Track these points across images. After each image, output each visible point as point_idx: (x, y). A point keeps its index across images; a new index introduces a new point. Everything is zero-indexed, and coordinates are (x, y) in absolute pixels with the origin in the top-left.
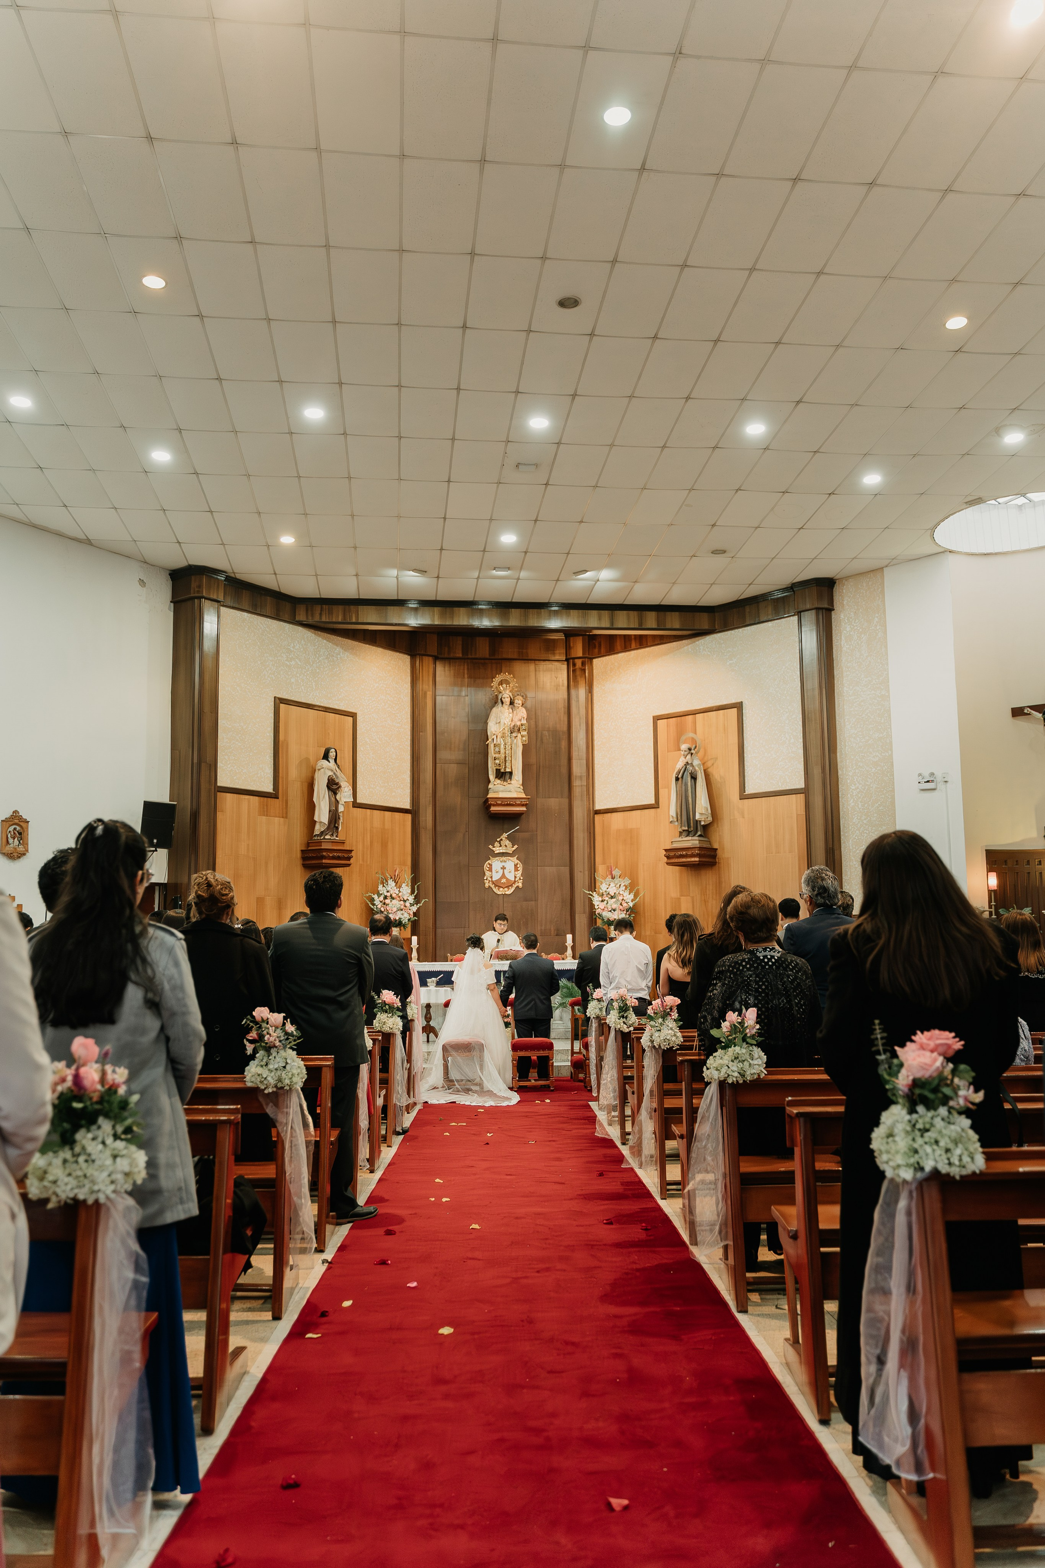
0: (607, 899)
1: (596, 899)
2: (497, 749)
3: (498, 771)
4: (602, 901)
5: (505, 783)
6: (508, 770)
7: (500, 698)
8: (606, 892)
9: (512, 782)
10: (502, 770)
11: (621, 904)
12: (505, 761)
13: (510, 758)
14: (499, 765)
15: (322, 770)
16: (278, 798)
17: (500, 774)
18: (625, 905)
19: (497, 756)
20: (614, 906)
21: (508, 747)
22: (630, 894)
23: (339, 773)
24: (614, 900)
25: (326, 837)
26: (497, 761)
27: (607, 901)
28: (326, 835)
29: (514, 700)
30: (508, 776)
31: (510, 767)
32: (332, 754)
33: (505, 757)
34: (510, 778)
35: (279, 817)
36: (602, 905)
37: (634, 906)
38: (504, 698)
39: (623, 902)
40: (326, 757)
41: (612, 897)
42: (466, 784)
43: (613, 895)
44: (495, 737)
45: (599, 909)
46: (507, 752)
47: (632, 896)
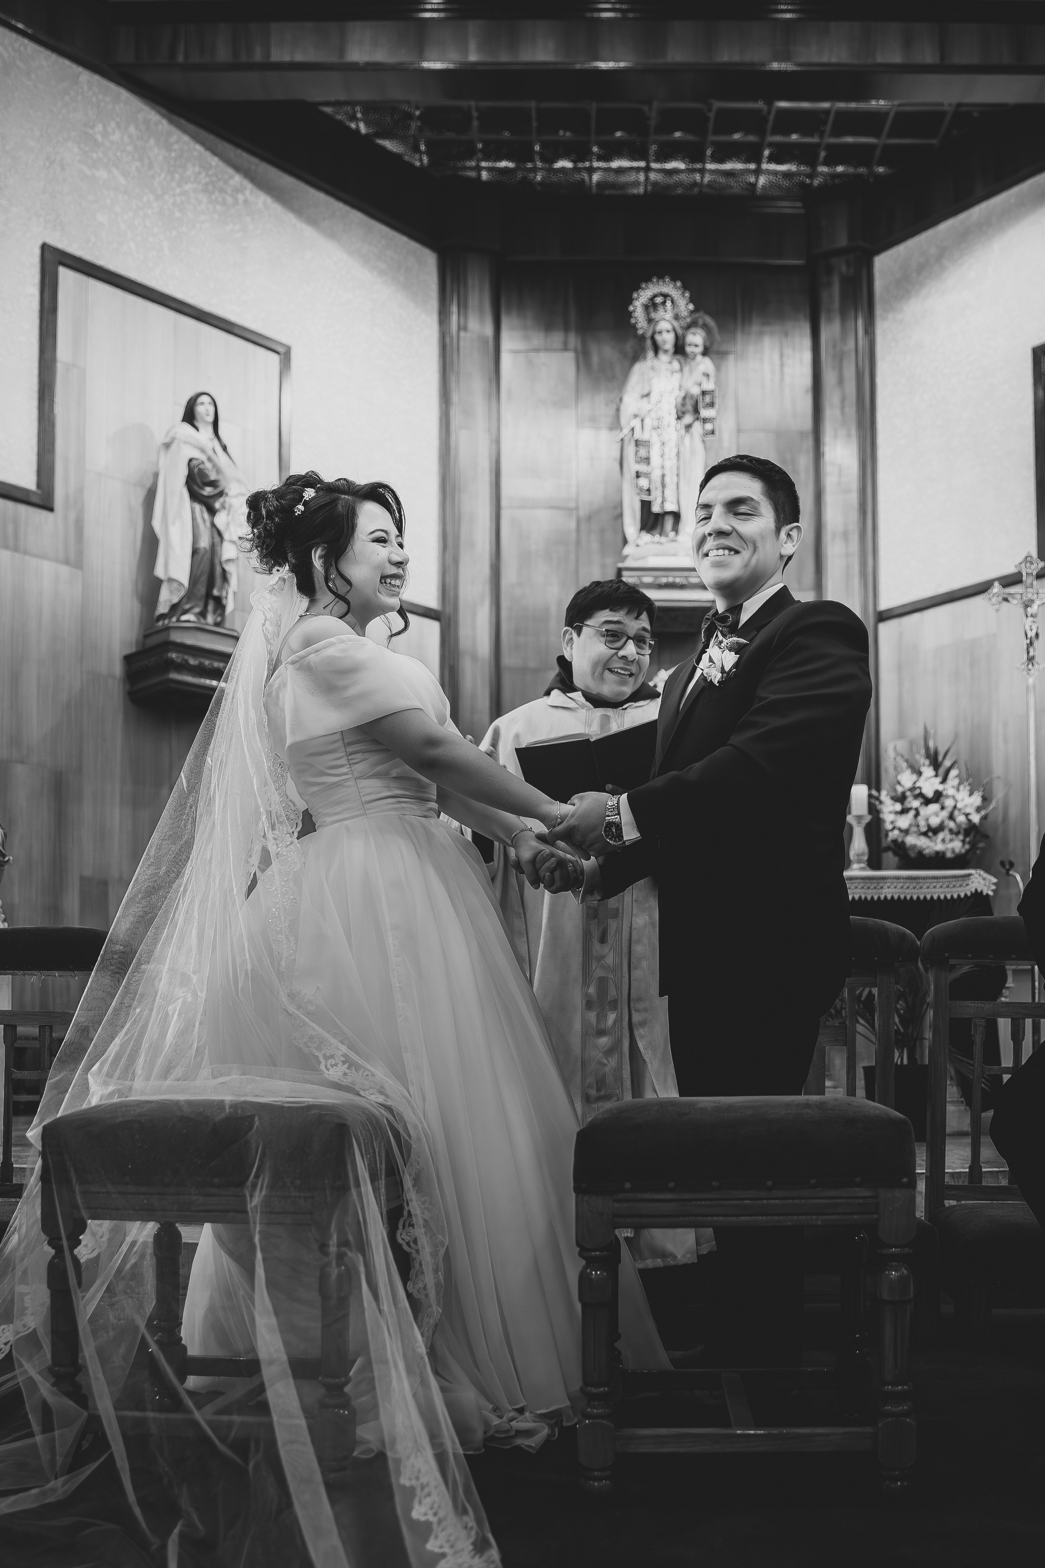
0: (916, 804)
1: (889, 809)
2: (643, 452)
3: (646, 506)
4: (904, 811)
5: (663, 539)
6: (670, 507)
7: (649, 334)
8: (912, 789)
9: (680, 538)
10: (656, 509)
11: (951, 817)
12: (663, 486)
13: (675, 479)
14: (649, 490)
15: (174, 447)
16: (51, 509)
17: (652, 519)
18: (961, 819)
19: (642, 468)
20: (935, 822)
21: (671, 451)
22: (971, 794)
23: (221, 459)
24: (934, 807)
25: (184, 618)
26: (643, 482)
27: (917, 810)
28: (186, 612)
29: (684, 337)
30: (669, 523)
31: (675, 500)
32: (204, 410)
33: (663, 476)
34: (675, 528)
35: (57, 561)
36: (904, 822)
37: (984, 818)
38: (660, 332)
39: (956, 813)
40: (190, 417)
41: (927, 802)
42: (572, 557)
43: (930, 794)
44: (636, 423)
45: (896, 832)
46: (668, 464)
47: (977, 799)
